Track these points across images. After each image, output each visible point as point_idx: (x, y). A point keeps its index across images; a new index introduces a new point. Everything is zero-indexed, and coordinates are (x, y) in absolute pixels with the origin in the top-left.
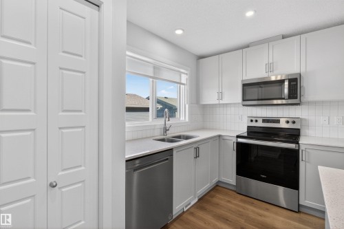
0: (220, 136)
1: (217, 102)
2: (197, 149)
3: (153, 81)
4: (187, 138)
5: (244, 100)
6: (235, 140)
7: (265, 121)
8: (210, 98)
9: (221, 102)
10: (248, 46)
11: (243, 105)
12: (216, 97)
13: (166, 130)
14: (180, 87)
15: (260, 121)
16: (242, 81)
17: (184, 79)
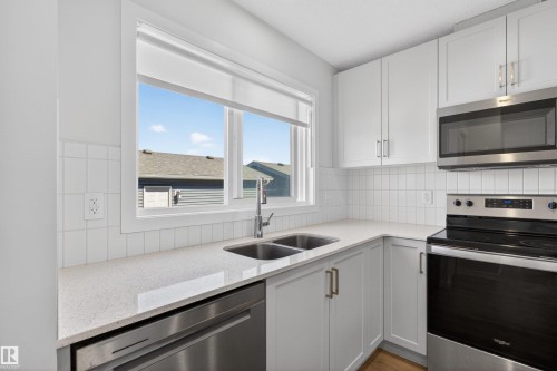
0: (385, 238)
1: (376, 162)
2: (333, 274)
3: (231, 114)
4: (311, 243)
5: (442, 155)
6: (423, 248)
7: (490, 203)
8: (361, 153)
9: (386, 162)
10: (451, 31)
11: (441, 168)
12: (376, 151)
13: (261, 224)
14: (296, 131)
15: (480, 203)
16: (438, 110)
17: (305, 113)
